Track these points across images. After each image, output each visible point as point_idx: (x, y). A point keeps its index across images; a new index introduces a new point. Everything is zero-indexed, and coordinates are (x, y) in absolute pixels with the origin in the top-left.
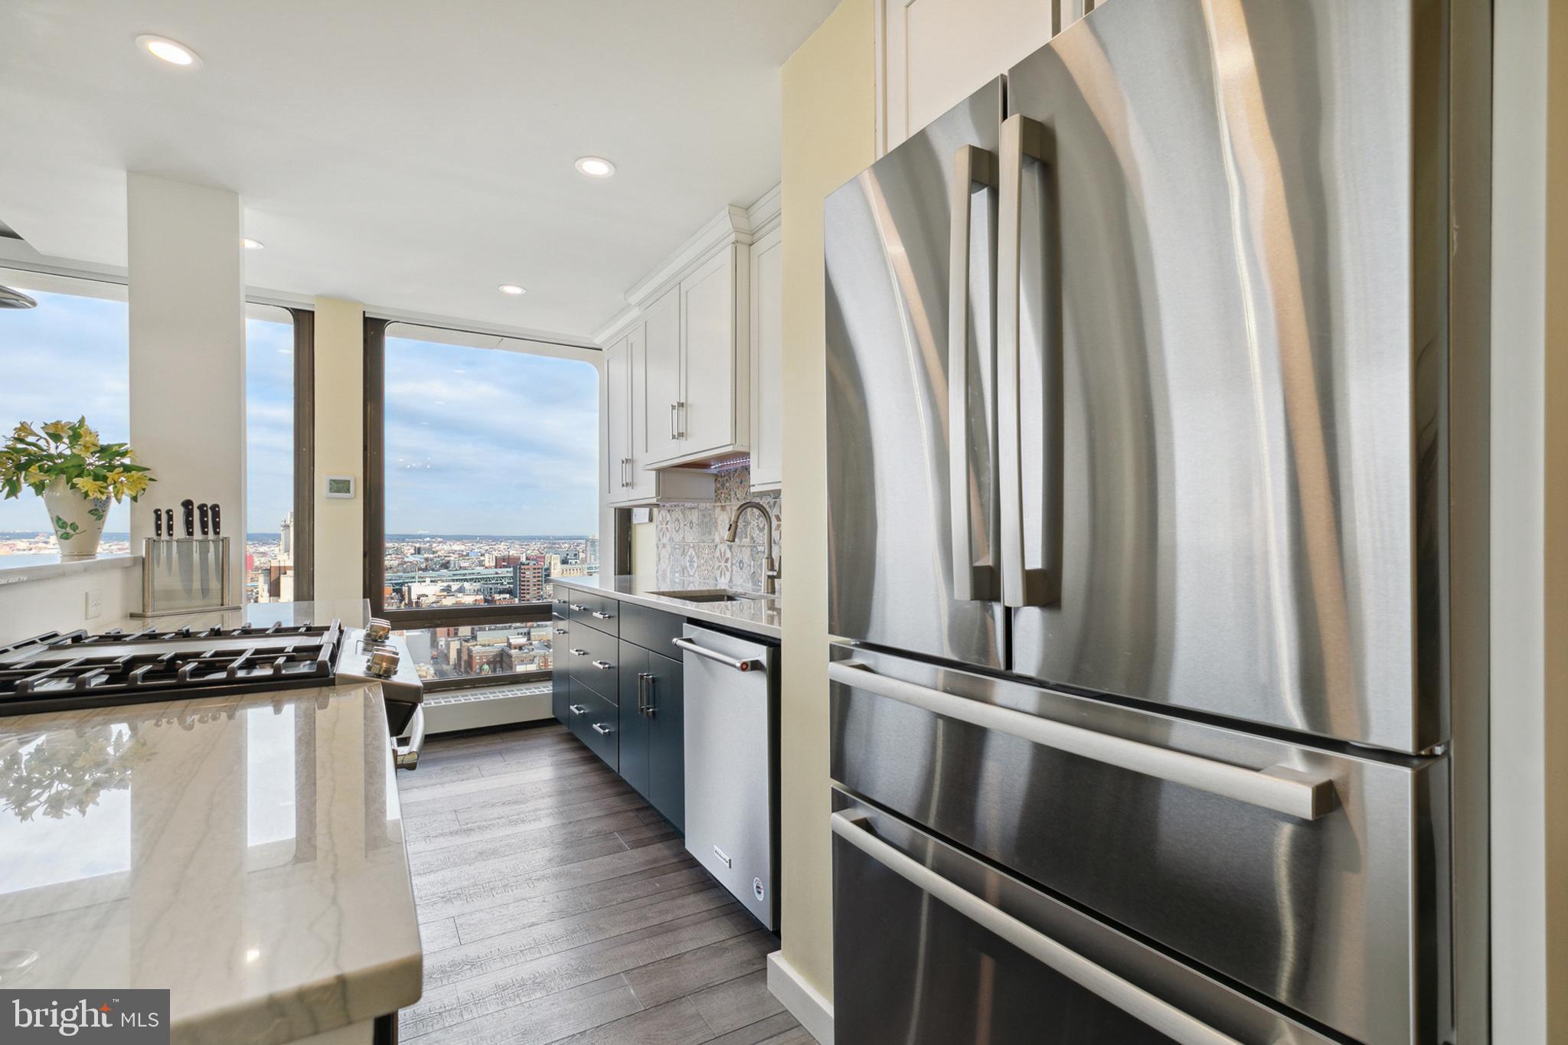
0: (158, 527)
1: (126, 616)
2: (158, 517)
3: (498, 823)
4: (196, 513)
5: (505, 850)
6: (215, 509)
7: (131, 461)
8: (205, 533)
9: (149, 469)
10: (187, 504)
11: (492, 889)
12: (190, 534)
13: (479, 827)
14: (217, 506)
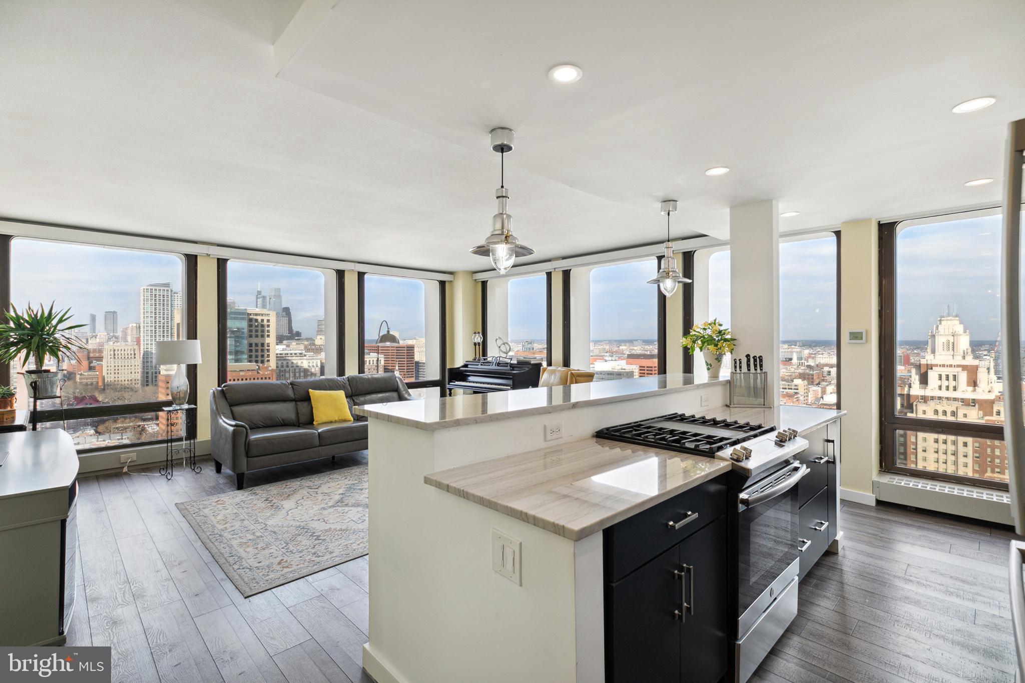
0: (735, 367)
1: (724, 406)
2: (736, 363)
3: (935, 587)
4: (752, 360)
5: (926, 605)
6: (761, 358)
7: (731, 336)
8: (756, 370)
9: (735, 340)
10: (748, 356)
11: (896, 621)
12: (749, 370)
13: (918, 583)
14: (761, 356)
